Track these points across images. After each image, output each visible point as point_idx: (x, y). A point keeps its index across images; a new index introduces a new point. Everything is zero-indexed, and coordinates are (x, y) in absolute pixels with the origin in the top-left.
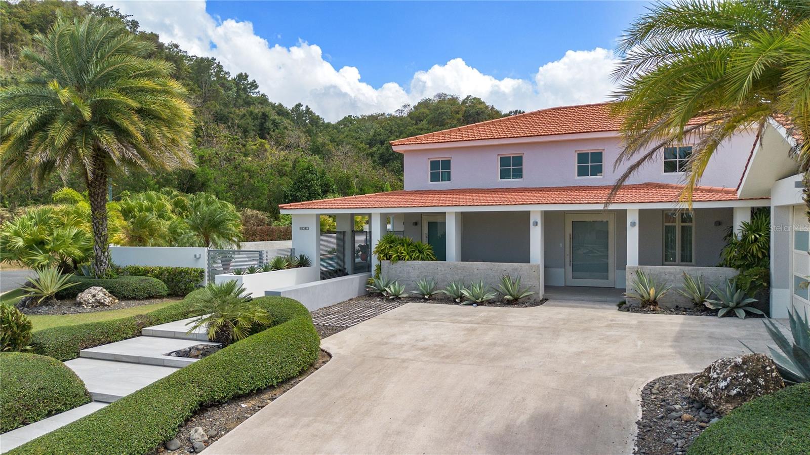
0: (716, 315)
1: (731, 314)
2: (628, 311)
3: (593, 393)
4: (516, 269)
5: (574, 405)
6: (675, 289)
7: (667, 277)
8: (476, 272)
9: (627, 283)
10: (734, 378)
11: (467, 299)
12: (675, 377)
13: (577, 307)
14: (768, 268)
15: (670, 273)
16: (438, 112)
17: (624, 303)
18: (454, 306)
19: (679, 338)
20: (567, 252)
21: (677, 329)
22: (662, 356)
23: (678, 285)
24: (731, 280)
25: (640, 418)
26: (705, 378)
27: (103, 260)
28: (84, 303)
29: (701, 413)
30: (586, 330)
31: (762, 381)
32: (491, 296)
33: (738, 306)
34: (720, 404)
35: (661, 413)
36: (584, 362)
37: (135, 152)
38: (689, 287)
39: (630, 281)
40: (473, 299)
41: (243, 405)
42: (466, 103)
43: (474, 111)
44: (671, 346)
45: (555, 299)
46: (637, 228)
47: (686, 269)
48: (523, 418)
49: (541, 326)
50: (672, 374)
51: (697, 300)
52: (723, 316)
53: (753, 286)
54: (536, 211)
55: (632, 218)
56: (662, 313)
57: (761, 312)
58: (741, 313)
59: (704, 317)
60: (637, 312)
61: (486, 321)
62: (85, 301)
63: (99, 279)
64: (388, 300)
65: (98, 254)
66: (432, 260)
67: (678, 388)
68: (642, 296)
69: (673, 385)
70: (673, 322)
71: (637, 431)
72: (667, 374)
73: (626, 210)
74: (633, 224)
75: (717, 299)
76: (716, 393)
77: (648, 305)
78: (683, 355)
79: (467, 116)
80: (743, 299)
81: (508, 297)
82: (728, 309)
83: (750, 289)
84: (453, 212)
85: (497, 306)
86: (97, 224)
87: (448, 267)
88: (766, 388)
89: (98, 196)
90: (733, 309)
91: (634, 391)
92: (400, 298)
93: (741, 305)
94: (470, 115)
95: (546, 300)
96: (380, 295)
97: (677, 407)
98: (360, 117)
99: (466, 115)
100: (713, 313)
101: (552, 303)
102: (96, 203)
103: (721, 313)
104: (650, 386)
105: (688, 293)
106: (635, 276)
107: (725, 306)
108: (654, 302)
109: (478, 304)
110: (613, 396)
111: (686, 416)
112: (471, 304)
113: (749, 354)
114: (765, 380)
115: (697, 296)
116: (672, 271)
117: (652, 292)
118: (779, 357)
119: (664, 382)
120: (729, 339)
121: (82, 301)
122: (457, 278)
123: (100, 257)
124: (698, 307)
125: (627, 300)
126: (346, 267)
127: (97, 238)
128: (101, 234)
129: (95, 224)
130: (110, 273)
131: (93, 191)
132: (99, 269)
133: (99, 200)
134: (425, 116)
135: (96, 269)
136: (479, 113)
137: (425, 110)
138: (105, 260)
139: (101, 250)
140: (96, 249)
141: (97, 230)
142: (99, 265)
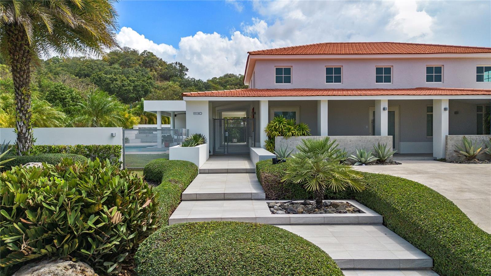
4: (378, 140)
13: (416, 163)
27: (27, 137)
39: (450, 145)
42: (144, 55)
43: (149, 60)
46: (447, 112)
54: (385, 100)
55: (444, 105)
56: (483, 163)
63: (24, 156)
65: (22, 130)
73: (441, 100)
74: (445, 109)
77: (472, 159)
79: (145, 63)
84: (326, 100)
86: (23, 101)
89: (24, 73)
102: (22, 79)
109: (366, 164)
123: (25, 134)
125: (447, 157)
127: (21, 115)
128: (27, 111)
129: (20, 100)
130: (34, 150)
131: (19, 66)
132: (24, 147)
133: (25, 77)
134: (115, 60)
135: (21, 146)
136: (153, 62)
137: (116, 57)
138: (29, 137)
139: (26, 127)
140: (20, 126)
141: (22, 107)
142: (24, 141)
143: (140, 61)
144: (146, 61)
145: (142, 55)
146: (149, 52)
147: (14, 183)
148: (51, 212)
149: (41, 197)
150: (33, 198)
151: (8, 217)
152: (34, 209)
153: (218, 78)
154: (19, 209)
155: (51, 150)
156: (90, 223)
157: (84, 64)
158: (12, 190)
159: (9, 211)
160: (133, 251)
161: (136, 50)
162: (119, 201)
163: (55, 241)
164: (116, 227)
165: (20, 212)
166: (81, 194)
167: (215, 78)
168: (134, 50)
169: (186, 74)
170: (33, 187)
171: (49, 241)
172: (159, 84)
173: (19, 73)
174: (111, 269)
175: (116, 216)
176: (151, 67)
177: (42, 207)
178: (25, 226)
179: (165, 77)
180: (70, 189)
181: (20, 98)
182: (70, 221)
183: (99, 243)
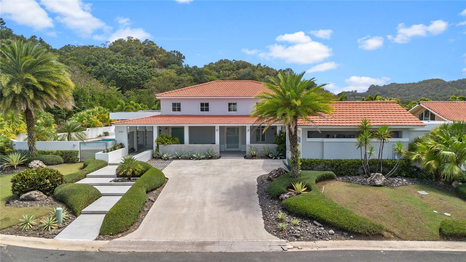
0: (272, 159)
1: (276, 158)
2: (248, 159)
3: (246, 180)
4: (211, 146)
5: (242, 183)
6: (261, 151)
7: (259, 147)
8: (197, 148)
9: (247, 150)
10: (276, 173)
11: (196, 158)
12: (264, 175)
14: (285, 144)
15: (259, 146)
16: (128, 48)
17: (246, 156)
18: (190, 160)
19: (264, 166)
20: (225, 139)
21: (263, 163)
22: (260, 171)
23: (262, 150)
24: (276, 148)
25: (257, 184)
26: (271, 174)
28: (34, 167)
29: (270, 181)
30: (238, 165)
31: (281, 173)
32: (204, 156)
33: (278, 156)
34: (274, 179)
35: (262, 183)
36: (241, 174)
37: (56, 102)
38: (265, 151)
39: (248, 149)
40: (198, 158)
41: (155, 192)
42: (145, 43)
43: (150, 48)
44: (262, 168)
45: (223, 156)
46: (249, 132)
47: (264, 145)
48: (231, 187)
49: (225, 165)
50: (263, 174)
51: (267, 155)
52: (274, 159)
53: (282, 150)
54: (217, 126)
55: (248, 128)
56: (258, 159)
57: (284, 157)
58: (279, 158)
59: (269, 160)
60: (250, 159)
61: (207, 165)
62: (34, 166)
64: (165, 160)
65: (31, 146)
66: (178, 144)
67: (265, 177)
68: (252, 154)
69: (263, 177)
70: (261, 162)
71: (257, 187)
72: (262, 175)
73: (246, 126)
74: (248, 130)
75: (272, 154)
76: (273, 176)
77: (253, 157)
78: (265, 170)
79: (146, 52)
80: (279, 153)
81: (210, 156)
82: (275, 157)
83: (281, 150)
84: (187, 126)
85: (205, 160)
86: (31, 133)
87: (186, 146)
88: (282, 174)
90: (276, 157)
91: (255, 179)
92: (169, 159)
93: (279, 155)
94: (148, 51)
95: (221, 156)
96: (161, 158)
97: (265, 181)
98: (77, 46)
99: (146, 50)
100: (271, 158)
101: (223, 158)
102: (30, 124)
103: (273, 158)
104: (258, 178)
105: (264, 152)
106: (249, 148)
107: (274, 156)
108: (255, 156)
109: (199, 159)
110: (251, 180)
111: (267, 182)
112: (197, 160)
113: (279, 168)
114: (282, 173)
115: (267, 153)
116: (260, 145)
117: (255, 153)
118: (285, 168)
119: (261, 176)
120: (275, 165)
121: (33, 167)
122: (190, 150)
123: (32, 147)
124: (267, 157)
125: (247, 155)
126: (134, 147)
127: (30, 139)
128: (33, 137)
129: (30, 133)
130: (36, 154)
131: (29, 118)
132: (32, 153)
133: (32, 122)
134: (120, 49)
135: (30, 153)
136: (153, 51)
137: (120, 46)
138: (34, 149)
139: (33, 144)
140: (30, 144)
141: (30, 135)
142: (32, 151)
143: (141, 50)
144: (147, 49)
145: (144, 43)
146: (150, 41)
147: (25, 174)
148: (33, 180)
149: (31, 177)
150: (29, 177)
151: (24, 181)
152: (29, 179)
153: (214, 63)
154: (26, 179)
155: (44, 153)
156: (42, 183)
157: (92, 52)
158: (25, 175)
159: (24, 180)
160: (54, 190)
161: (138, 39)
162: (49, 178)
163: (34, 186)
164: (48, 184)
165: (26, 180)
166: (39, 176)
167: (212, 63)
168: (136, 39)
169: (183, 62)
170: (29, 175)
171: (33, 186)
172: (158, 71)
173: (29, 121)
174: (47, 194)
175: (48, 181)
176: (151, 55)
177: (31, 179)
178: (27, 183)
179: (164, 65)
180: (37, 175)
181: (29, 132)
182: (37, 182)
183: (44, 187)
